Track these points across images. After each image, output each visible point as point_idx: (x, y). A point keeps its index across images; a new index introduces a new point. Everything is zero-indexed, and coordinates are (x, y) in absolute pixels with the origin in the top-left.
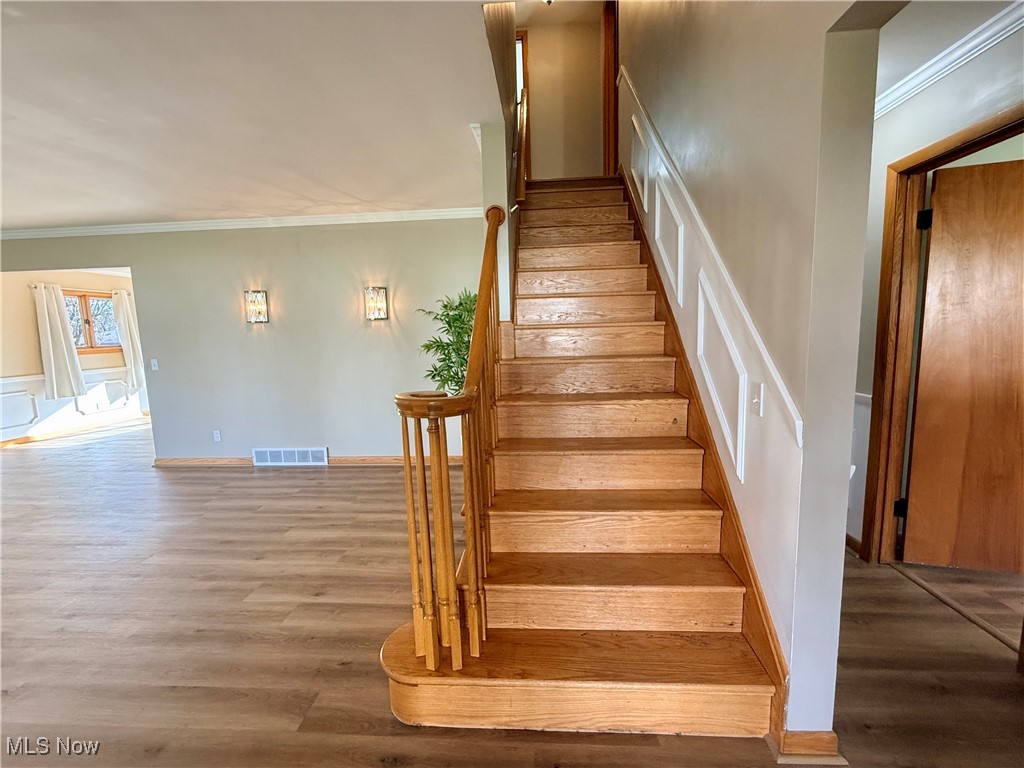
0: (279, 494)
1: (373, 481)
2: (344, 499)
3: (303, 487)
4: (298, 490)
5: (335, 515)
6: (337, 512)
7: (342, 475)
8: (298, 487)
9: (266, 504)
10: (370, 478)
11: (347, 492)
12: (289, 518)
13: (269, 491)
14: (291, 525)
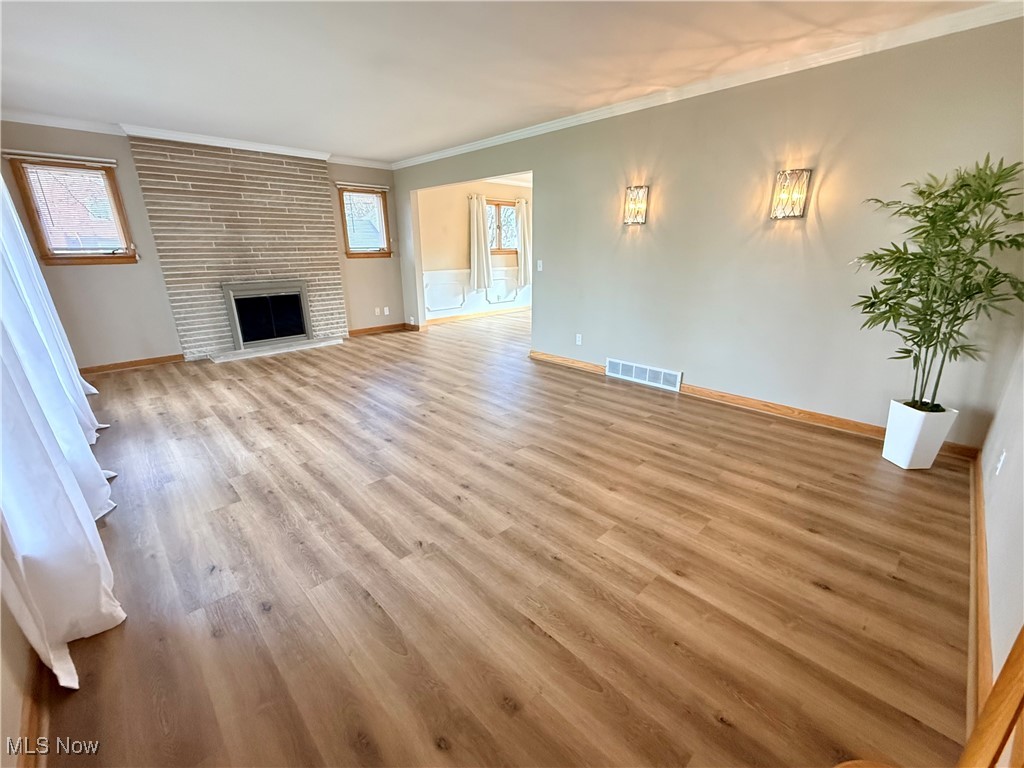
0: (630, 414)
1: (736, 428)
2: (703, 443)
3: (654, 412)
4: (650, 415)
5: (692, 462)
6: (694, 458)
7: (698, 409)
8: (649, 411)
9: (618, 422)
10: (732, 423)
11: (704, 434)
12: (640, 447)
13: (621, 407)
14: (644, 458)
